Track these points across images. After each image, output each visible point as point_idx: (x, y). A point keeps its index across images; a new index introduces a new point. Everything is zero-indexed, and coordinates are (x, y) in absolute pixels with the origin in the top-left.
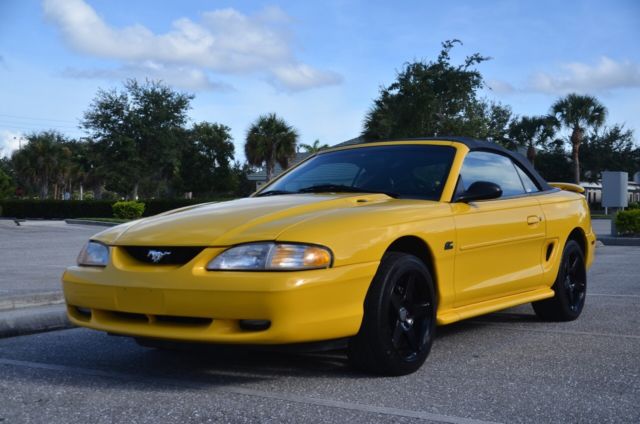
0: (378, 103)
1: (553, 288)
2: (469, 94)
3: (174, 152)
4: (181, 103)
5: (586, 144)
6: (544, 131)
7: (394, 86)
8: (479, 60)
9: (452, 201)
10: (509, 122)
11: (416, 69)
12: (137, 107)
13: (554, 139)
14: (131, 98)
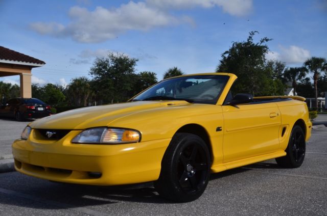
0: (221, 62)
1: (285, 151)
2: (262, 56)
3: (129, 84)
4: (133, 63)
5: (321, 80)
6: (301, 74)
7: (227, 52)
8: (267, 40)
9: (223, 105)
10: (284, 70)
11: (239, 46)
12: (113, 65)
13: (305, 77)
14: (110, 61)
